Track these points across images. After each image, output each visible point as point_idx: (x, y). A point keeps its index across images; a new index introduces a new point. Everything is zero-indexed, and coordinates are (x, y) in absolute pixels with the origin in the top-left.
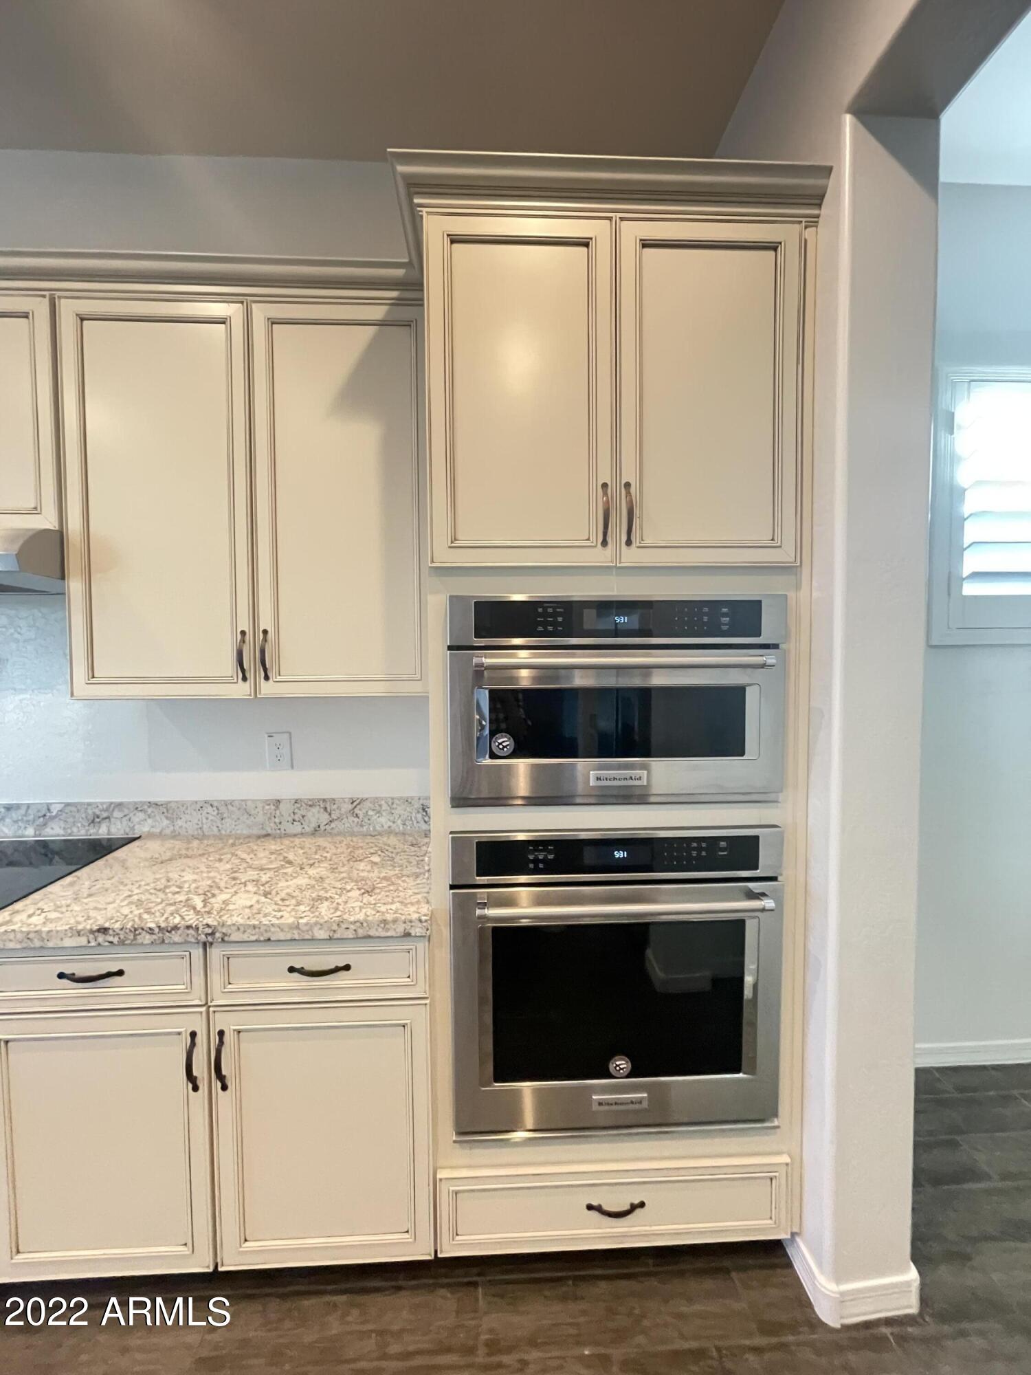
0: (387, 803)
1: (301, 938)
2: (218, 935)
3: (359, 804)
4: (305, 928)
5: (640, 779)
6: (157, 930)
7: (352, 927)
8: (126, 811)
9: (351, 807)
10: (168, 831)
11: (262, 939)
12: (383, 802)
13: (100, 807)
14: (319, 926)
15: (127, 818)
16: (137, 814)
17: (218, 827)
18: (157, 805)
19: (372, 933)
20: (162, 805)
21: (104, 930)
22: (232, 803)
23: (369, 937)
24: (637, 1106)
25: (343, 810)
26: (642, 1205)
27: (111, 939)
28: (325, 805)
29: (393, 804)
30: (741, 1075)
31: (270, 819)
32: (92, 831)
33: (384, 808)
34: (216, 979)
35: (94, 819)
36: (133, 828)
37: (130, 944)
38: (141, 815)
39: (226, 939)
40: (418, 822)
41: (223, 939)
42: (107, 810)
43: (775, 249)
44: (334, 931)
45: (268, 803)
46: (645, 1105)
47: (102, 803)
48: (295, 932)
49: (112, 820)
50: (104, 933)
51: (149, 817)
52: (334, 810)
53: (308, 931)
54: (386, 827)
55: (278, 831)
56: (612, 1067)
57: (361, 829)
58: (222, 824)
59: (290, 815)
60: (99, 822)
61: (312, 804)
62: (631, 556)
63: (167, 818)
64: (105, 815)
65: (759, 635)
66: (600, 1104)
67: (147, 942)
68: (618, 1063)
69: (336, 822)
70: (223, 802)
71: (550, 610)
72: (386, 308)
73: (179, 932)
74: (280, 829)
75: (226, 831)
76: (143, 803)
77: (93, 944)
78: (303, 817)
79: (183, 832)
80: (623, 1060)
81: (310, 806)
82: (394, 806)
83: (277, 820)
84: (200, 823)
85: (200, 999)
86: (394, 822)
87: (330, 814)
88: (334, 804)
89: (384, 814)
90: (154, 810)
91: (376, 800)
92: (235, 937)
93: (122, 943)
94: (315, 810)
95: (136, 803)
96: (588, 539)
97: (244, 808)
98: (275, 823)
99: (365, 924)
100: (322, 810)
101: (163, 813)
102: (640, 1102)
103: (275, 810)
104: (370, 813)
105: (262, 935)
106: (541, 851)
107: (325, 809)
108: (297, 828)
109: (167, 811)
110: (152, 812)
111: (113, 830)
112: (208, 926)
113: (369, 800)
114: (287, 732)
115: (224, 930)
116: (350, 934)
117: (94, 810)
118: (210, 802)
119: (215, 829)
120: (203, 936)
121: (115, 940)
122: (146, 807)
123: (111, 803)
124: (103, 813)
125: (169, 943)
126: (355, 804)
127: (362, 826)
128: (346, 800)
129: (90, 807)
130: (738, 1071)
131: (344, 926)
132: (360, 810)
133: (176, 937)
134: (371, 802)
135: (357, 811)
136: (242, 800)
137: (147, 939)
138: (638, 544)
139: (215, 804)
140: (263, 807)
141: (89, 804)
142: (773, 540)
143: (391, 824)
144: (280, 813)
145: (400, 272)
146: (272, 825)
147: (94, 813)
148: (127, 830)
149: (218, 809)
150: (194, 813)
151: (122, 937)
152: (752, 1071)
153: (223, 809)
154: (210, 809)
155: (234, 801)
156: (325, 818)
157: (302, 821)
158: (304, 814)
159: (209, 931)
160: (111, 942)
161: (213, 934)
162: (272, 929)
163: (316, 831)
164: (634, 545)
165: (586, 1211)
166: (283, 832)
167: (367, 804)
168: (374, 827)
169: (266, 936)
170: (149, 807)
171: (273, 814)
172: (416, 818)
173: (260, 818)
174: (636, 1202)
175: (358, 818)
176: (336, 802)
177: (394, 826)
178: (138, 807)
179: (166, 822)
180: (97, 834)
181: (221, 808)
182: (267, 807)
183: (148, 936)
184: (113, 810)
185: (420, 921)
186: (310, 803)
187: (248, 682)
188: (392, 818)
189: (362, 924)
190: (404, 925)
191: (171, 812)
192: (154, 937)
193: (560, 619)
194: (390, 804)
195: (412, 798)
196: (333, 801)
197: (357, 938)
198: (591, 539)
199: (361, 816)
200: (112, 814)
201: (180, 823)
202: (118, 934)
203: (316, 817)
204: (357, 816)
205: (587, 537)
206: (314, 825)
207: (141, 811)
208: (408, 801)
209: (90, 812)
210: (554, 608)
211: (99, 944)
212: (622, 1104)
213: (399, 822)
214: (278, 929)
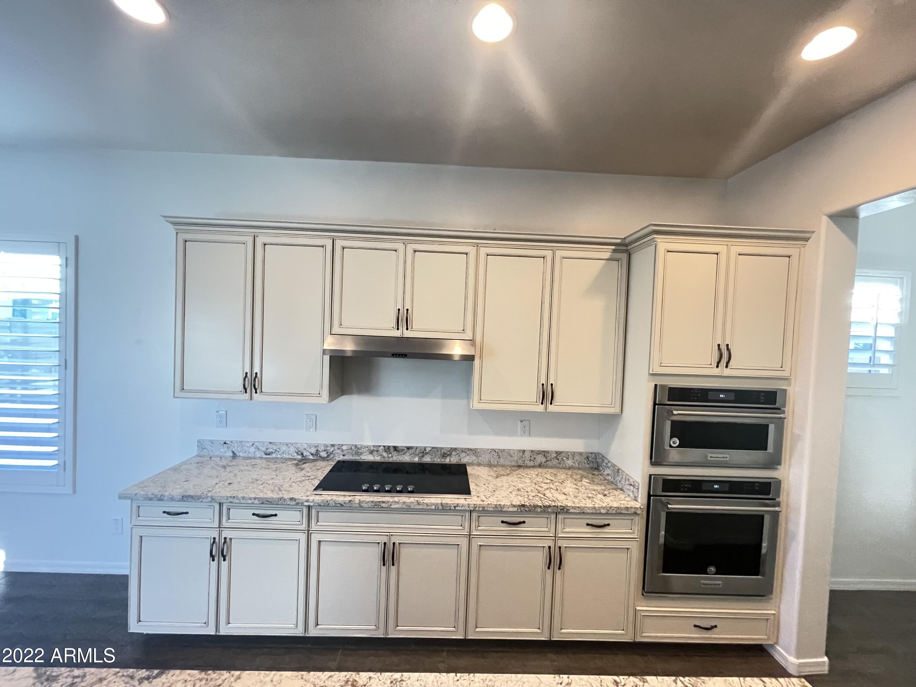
0: (572, 454)
1: (596, 512)
2: (565, 510)
3: (559, 454)
4: (597, 509)
5: (726, 458)
6: (543, 507)
7: (615, 509)
8: (458, 452)
9: (555, 455)
10: (475, 462)
11: (581, 512)
12: (570, 454)
13: (447, 450)
14: (603, 508)
15: (458, 455)
16: (463, 454)
17: (497, 461)
18: (471, 450)
19: (622, 512)
20: (474, 450)
21: (523, 506)
22: (504, 450)
23: (621, 513)
24: (717, 586)
25: (552, 457)
26: (716, 626)
27: (526, 509)
28: (545, 453)
29: (574, 455)
30: (760, 577)
31: (520, 458)
32: (443, 460)
33: (570, 456)
34: (559, 526)
35: (444, 455)
36: (460, 460)
37: (533, 512)
38: (464, 454)
39: (568, 511)
40: (584, 464)
41: (567, 512)
42: (449, 451)
43: (789, 257)
44: (608, 510)
45: (519, 451)
46: (721, 586)
47: (448, 448)
48: (594, 510)
49: (452, 456)
50: (523, 507)
51: (468, 455)
52: (548, 456)
53: (598, 510)
54: (570, 465)
55: (523, 464)
56: (708, 570)
57: (560, 466)
58: (499, 460)
59: (529, 457)
60: (446, 456)
61: (539, 453)
62: (727, 372)
63: (475, 456)
64: (449, 453)
65: (775, 404)
66: (704, 584)
67: (539, 511)
68: (711, 568)
69: (549, 462)
70: (500, 450)
71: (696, 391)
72: (611, 253)
73: (551, 508)
74: (524, 463)
75: (500, 463)
76: (466, 449)
77: (519, 511)
78: (535, 458)
79: (482, 463)
80: (712, 567)
81: (538, 454)
82: (575, 456)
83: (523, 459)
84: (489, 459)
85: (553, 534)
86: (574, 463)
87: (546, 458)
88: (548, 454)
89: (570, 459)
90: (470, 452)
91: (567, 453)
92: (572, 511)
93: (530, 511)
94: (540, 455)
95: (462, 448)
96: (711, 365)
97: (509, 453)
98: (522, 460)
99: (620, 508)
100: (543, 456)
101: (474, 454)
102: (719, 585)
103: (523, 455)
104: (564, 458)
105: (581, 511)
106: (686, 484)
107: (544, 456)
108: (531, 463)
109: (476, 453)
110: (469, 453)
111: (452, 460)
112: (562, 506)
113: (564, 453)
114: (528, 420)
115: (568, 508)
116: (614, 512)
117: (444, 451)
118: (495, 450)
119: (496, 462)
120: (560, 510)
121: (527, 509)
122: (466, 451)
123: (452, 448)
124: (448, 452)
125: (547, 512)
126: (558, 454)
127: (560, 464)
128: (554, 452)
129: (442, 450)
130: (758, 575)
131: (612, 509)
132: (560, 457)
133: (550, 510)
134: (565, 454)
135: (558, 457)
136: (509, 450)
137: (539, 510)
138: (730, 368)
139: (497, 451)
140: (517, 453)
141: (442, 448)
142: (781, 367)
143: (573, 464)
144: (525, 456)
145: (619, 241)
146: (521, 461)
147: (444, 452)
148: (458, 460)
149: (497, 453)
150: (487, 454)
151: (530, 509)
152: (763, 575)
153: (500, 453)
154: (494, 453)
155: (505, 450)
156: (544, 460)
157: (534, 460)
158: (535, 457)
159: (562, 508)
160: (526, 510)
161: (563, 509)
162: (585, 508)
163: (540, 466)
164: (729, 368)
165: (693, 627)
166: (525, 465)
167: (563, 454)
168: (565, 464)
169: (583, 511)
170: (468, 451)
171: (522, 456)
172: (584, 462)
173: (516, 458)
174: (713, 625)
175: (559, 460)
176: (550, 453)
177: (574, 465)
178: (463, 451)
179: (474, 458)
180: (444, 461)
181: (498, 453)
182: (519, 453)
183: (539, 509)
184: (452, 452)
185: (640, 508)
186: (538, 452)
187: (543, 405)
188: (573, 461)
189: (619, 508)
190: (634, 509)
191: (477, 453)
192: (542, 509)
193: (699, 395)
194: (573, 455)
195: (583, 453)
196: (548, 452)
197: (616, 513)
198: (712, 364)
199: (560, 459)
200: (452, 453)
201: (480, 458)
202: (529, 507)
203: (540, 459)
204: (558, 459)
205: (710, 363)
206: (539, 462)
207: (464, 452)
208: (581, 454)
209: (442, 451)
210: (697, 391)
211: (522, 511)
212: (711, 585)
213: (577, 463)
214: (587, 509)
